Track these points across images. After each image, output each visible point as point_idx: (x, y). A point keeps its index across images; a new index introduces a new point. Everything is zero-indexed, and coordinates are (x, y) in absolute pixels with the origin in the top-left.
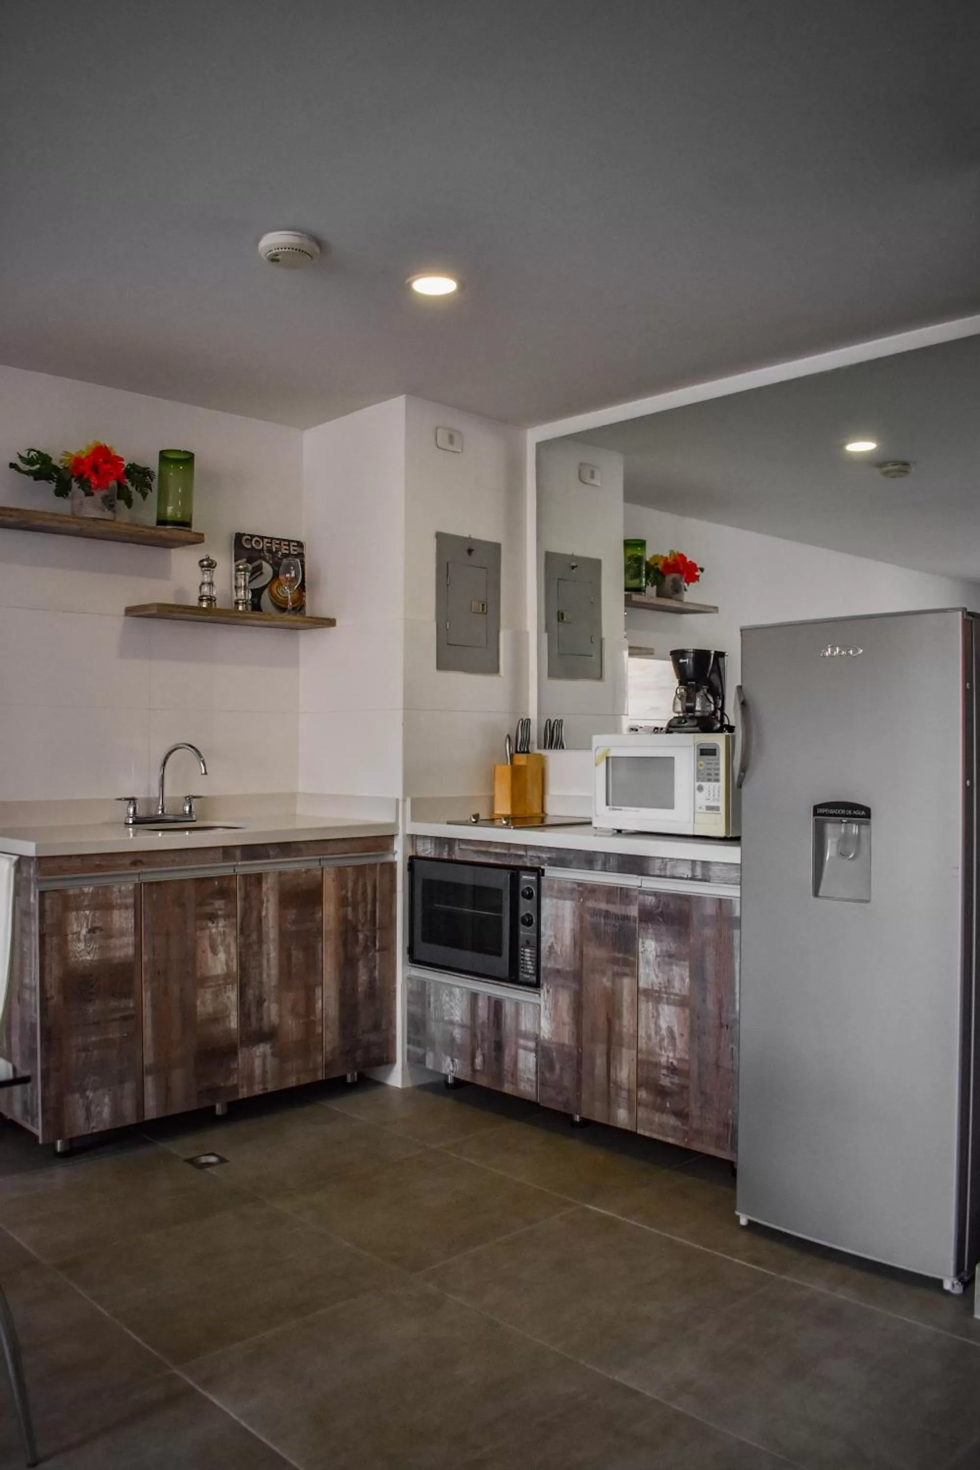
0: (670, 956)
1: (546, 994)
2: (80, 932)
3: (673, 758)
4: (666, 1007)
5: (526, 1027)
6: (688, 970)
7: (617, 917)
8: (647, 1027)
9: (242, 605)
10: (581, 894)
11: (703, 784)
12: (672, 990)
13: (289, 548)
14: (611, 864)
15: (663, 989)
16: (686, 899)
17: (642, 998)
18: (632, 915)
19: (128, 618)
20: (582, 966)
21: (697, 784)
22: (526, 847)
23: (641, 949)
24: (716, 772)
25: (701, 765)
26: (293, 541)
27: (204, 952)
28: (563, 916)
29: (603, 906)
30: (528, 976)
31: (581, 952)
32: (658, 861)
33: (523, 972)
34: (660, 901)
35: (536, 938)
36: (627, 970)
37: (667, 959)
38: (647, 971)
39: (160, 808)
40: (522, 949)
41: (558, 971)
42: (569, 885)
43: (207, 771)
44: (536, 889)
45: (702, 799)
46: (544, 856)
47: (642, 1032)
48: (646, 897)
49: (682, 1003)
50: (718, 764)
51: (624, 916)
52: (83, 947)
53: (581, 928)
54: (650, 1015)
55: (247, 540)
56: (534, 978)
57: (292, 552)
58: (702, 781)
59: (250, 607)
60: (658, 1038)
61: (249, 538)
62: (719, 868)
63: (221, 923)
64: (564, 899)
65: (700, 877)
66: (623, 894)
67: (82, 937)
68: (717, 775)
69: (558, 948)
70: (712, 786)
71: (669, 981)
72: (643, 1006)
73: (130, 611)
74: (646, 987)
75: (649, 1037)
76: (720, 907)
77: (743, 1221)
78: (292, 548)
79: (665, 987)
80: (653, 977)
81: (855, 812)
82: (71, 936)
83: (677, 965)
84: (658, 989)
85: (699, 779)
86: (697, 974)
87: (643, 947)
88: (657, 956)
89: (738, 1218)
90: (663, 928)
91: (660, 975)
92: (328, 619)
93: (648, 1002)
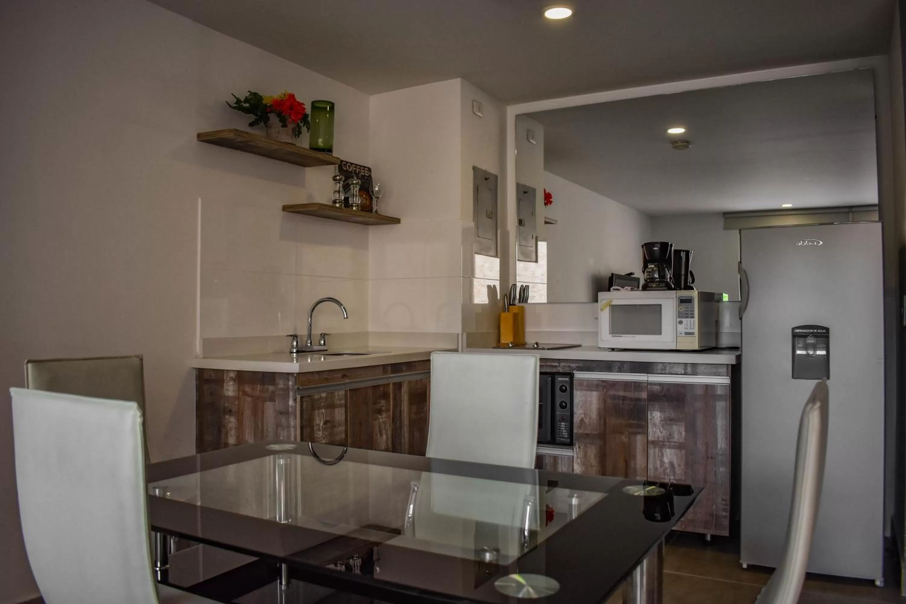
0: (671, 420)
1: (578, 449)
2: (320, 424)
3: (661, 305)
4: (668, 451)
5: (562, 469)
6: (683, 427)
7: (631, 399)
8: (655, 463)
9: (355, 207)
10: (604, 387)
11: (683, 320)
12: (672, 440)
13: (365, 171)
14: (625, 368)
15: (666, 440)
16: (683, 386)
17: (651, 446)
18: (643, 397)
19: (285, 212)
20: (605, 430)
21: (678, 320)
22: (559, 361)
23: (649, 417)
24: (692, 312)
25: (681, 309)
26: (366, 167)
27: (376, 434)
28: (591, 401)
29: (622, 393)
30: (563, 439)
31: (605, 423)
32: (660, 365)
33: (559, 437)
34: (663, 388)
35: (569, 416)
36: (640, 430)
37: (669, 422)
38: (654, 429)
39: (309, 342)
40: (559, 423)
41: (587, 434)
42: (595, 382)
43: (348, 317)
44: (569, 385)
45: (681, 328)
46: (573, 365)
47: (651, 466)
48: (654, 386)
49: (680, 447)
50: (693, 308)
51: (637, 398)
52: (321, 435)
53: (605, 408)
54: (657, 455)
55: (344, 164)
56: (569, 440)
57: (366, 174)
58: (681, 318)
59: (360, 208)
60: (663, 468)
61: (346, 163)
62: (703, 367)
63: (384, 415)
64: (592, 391)
65: (690, 373)
66: (637, 385)
67: (321, 428)
68: (693, 314)
69: (587, 421)
70: (689, 321)
71: (670, 435)
72: (651, 451)
73: (285, 208)
74: (654, 439)
75: (656, 469)
76: (707, 389)
77: (745, 566)
78: (366, 172)
79: (668, 439)
80: (658, 433)
81: (819, 331)
82: (315, 427)
83: (676, 425)
84: (662, 440)
85: (679, 317)
86: (691, 428)
87: (651, 416)
88: (661, 421)
89: (741, 564)
90: (666, 404)
91: (664, 432)
92: (397, 219)
93: (655, 448)
